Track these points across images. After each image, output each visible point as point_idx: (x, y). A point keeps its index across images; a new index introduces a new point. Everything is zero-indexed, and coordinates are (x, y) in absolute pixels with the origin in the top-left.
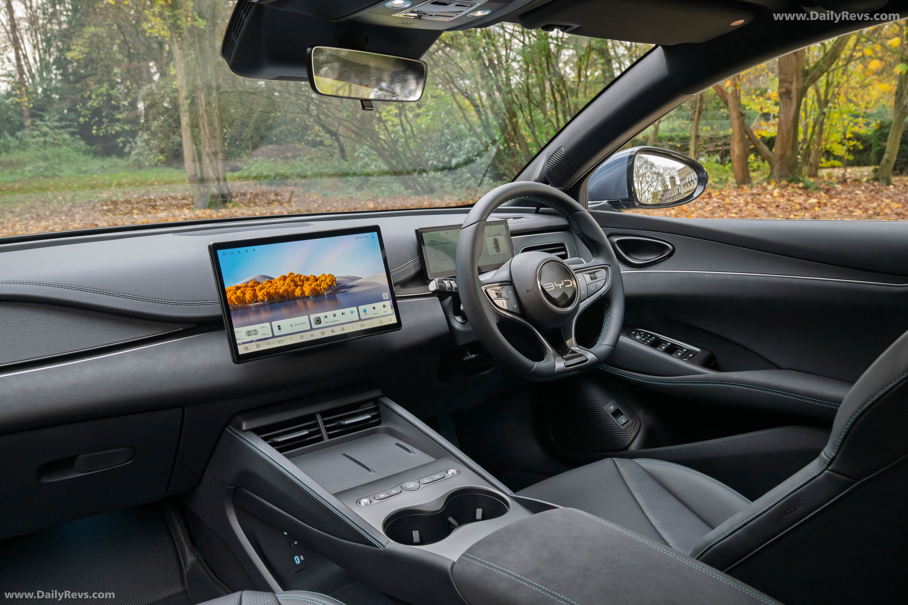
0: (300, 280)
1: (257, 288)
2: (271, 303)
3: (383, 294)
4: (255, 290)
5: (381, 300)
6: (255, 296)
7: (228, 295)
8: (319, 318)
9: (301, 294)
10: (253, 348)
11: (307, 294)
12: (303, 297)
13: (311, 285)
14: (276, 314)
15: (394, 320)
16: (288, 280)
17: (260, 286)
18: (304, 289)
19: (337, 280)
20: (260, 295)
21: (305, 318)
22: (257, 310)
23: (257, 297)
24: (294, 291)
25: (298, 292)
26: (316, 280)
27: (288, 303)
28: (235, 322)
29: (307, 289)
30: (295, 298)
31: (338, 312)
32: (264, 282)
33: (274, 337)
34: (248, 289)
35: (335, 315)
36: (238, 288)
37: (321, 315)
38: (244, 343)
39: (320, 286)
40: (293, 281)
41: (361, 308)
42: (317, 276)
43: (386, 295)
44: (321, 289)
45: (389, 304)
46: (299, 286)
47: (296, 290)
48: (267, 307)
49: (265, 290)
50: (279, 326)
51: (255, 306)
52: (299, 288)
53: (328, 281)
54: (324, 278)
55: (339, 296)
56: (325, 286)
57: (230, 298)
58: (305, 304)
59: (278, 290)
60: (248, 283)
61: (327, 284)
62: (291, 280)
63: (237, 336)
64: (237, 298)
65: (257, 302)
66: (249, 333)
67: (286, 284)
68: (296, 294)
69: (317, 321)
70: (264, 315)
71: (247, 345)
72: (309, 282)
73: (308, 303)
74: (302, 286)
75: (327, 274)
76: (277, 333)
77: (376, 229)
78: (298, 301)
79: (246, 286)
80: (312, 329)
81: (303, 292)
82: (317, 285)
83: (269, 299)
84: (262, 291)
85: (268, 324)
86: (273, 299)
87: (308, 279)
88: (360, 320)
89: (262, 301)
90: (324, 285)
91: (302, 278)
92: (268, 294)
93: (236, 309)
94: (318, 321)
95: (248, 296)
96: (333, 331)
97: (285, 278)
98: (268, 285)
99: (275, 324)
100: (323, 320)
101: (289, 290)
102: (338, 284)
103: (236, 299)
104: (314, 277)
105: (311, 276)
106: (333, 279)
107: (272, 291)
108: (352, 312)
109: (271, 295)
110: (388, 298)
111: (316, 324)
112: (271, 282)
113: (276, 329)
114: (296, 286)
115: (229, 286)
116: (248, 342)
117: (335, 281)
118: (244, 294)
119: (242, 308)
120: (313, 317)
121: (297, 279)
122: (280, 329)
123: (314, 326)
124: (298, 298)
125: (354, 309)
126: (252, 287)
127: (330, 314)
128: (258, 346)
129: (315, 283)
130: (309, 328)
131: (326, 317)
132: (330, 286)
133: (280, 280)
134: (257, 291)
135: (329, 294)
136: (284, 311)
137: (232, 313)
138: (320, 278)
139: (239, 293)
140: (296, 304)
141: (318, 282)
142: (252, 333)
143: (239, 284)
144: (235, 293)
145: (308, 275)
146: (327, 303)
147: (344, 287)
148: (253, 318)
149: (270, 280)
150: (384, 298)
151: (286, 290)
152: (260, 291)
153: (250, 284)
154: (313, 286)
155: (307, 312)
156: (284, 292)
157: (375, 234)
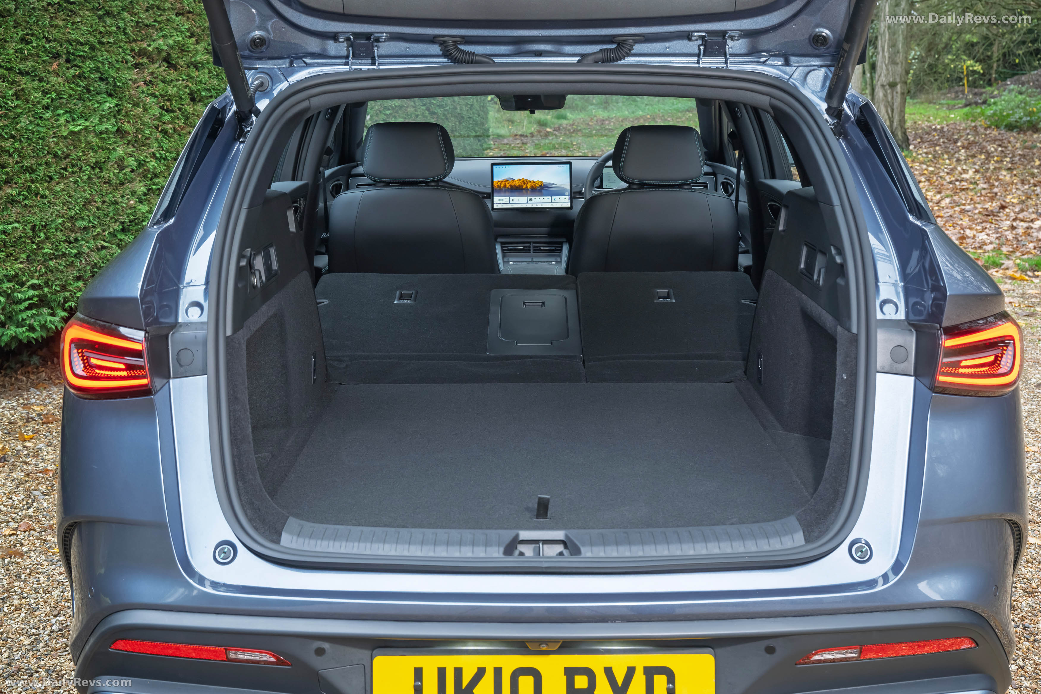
2: (512, 190)
3: (566, 193)
5: (565, 195)
6: (505, 185)
7: (494, 184)
10: (500, 206)
12: (526, 189)
14: (513, 194)
15: (569, 205)
17: (508, 182)
19: (544, 184)
20: (507, 185)
21: (526, 198)
22: (505, 191)
24: (523, 186)
25: (525, 186)
26: (534, 182)
27: (519, 190)
28: (494, 195)
29: (529, 186)
31: (542, 198)
32: (510, 180)
33: (510, 203)
34: (503, 182)
35: (539, 199)
36: (499, 182)
37: (533, 198)
40: (523, 181)
41: (553, 197)
43: (568, 193)
44: (535, 187)
45: (568, 198)
48: (510, 191)
50: (513, 199)
53: (540, 183)
54: (538, 182)
55: (543, 191)
59: (516, 185)
60: (503, 180)
63: (494, 200)
64: (498, 186)
65: (506, 188)
66: (500, 200)
67: (520, 182)
70: (507, 194)
73: (528, 192)
74: (527, 184)
75: (540, 181)
77: (570, 163)
80: (527, 203)
81: (527, 187)
83: (511, 188)
84: (509, 184)
85: (508, 198)
86: (513, 188)
87: (530, 182)
88: (551, 202)
89: (508, 188)
90: (537, 185)
91: (528, 181)
92: (511, 185)
93: (496, 190)
94: (531, 200)
95: (502, 185)
96: (537, 205)
97: (520, 180)
98: (512, 182)
99: (511, 198)
100: (533, 200)
101: (521, 185)
102: (544, 186)
106: (542, 183)
107: (513, 184)
108: (548, 199)
110: (568, 195)
113: (511, 200)
114: (524, 184)
115: (495, 180)
116: (498, 204)
119: (499, 190)
120: (529, 198)
121: (525, 181)
122: (513, 201)
123: (529, 202)
124: (524, 189)
125: (550, 197)
126: (505, 182)
127: (537, 198)
128: (502, 206)
129: (534, 184)
131: (535, 199)
132: (540, 186)
133: (517, 180)
135: (539, 189)
136: (517, 194)
137: (494, 191)
138: (536, 182)
139: (499, 183)
140: (522, 191)
143: (499, 180)
144: (497, 183)
145: (531, 180)
146: (537, 193)
147: (547, 187)
148: (502, 194)
149: (513, 180)
151: (519, 185)
154: (532, 185)
155: (527, 195)
157: (568, 165)
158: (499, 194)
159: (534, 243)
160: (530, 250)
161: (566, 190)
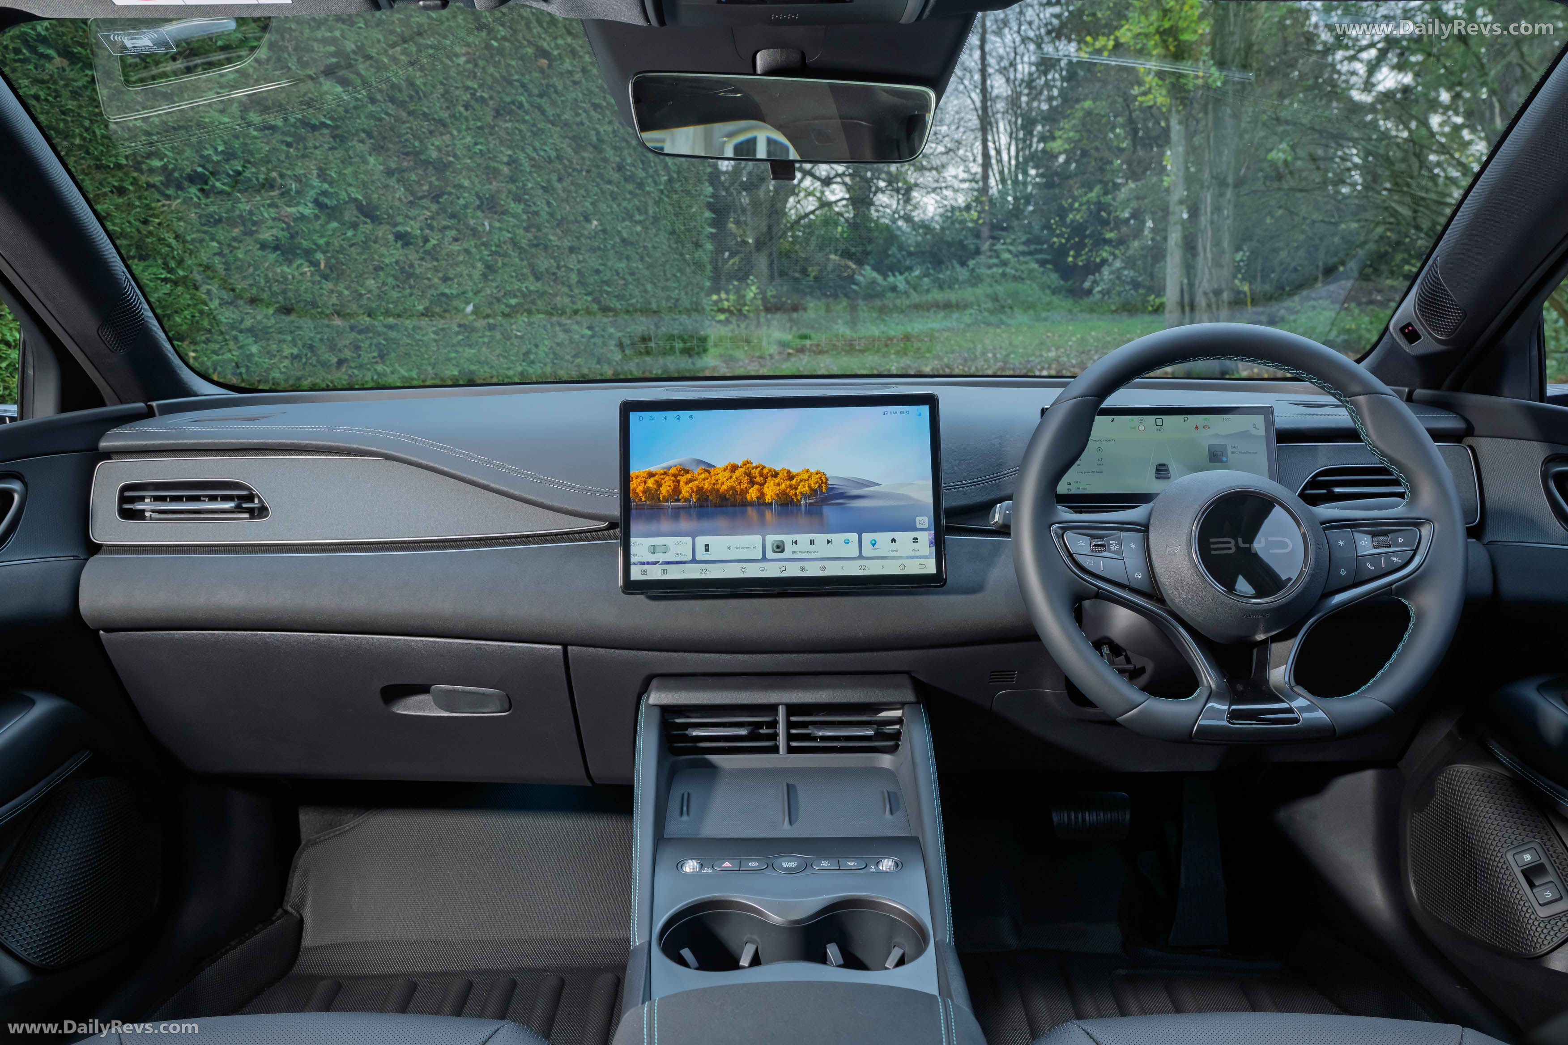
0: (761, 475)
1: (683, 479)
2: (701, 507)
3: (918, 519)
4: (679, 481)
6: (676, 490)
7: (633, 485)
8: (783, 543)
9: (758, 498)
10: (655, 574)
11: (768, 498)
12: (761, 503)
13: (779, 484)
15: (930, 568)
16: (738, 472)
17: (689, 476)
18: (765, 490)
19: (830, 482)
20: (685, 490)
21: (758, 539)
22: (676, 514)
23: (680, 492)
24: (746, 491)
25: (753, 494)
26: (791, 477)
27: (730, 509)
29: (770, 491)
30: (745, 504)
31: (821, 538)
32: (697, 470)
33: (694, 561)
34: (667, 478)
35: (812, 542)
36: (651, 475)
37: (787, 538)
38: (643, 563)
39: (796, 488)
40: (748, 474)
41: (867, 537)
42: (794, 471)
44: (796, 495)
45: (926, 537)
46: (757, 483)
47: (751, 491)
48: (693, 512)
49: (696, 483)
50: (707, 545)
51: (673, 508)
52: (756, 487)
53: (812, 481)
54: (806, 476)
56: (806, 490)
57: (635, 489)
58: (762, 515)
59: (718, 486)
60: (669, 468)
61: (810, 486)
62: (745, 473)
63: (633, 550)
64: (647, 491)
65: (678, 500)
66: (653, 549)
67: (734, 478)
68: (749, 497)
69: (778, 547)
70: (684, 524)
71: (646, 567)
72: (777, 480)
73: (768, 515)
74: (762, 485)
75: (813, 470)
76: (701, 555)
77: (931, 401)
78: (749, 509)
79: (666, 474)
80: (764, 559)
81: (763, 495)
82: (790, 486)
83: (698, 499)
84: (690, 485)
85: (689, 539)
86: (707, 499)
87: (776, 475)
88: (861, 557)
89: (687, 500)
90: (803, 488)
91: (765, 471)
92: (700, 490)
93: (640, 507)
94: (780, 548)
95: (664, 490)
96: (802, 569)
97: (734, 468)
98: (703, 476)
99: (701, 541)
100: (788, 547)
101: (738, 488)
102: (829, 489)
103: (644, 492)
104: (789, 472)
105: (784, 469)
106: (823, 480)
107: (707, 485)
108: (847, 542)
109: (705, 493)
110: (926, 526)
111: (775, 552)
112: (709, 472)
113: (700, 549)
114: (752, 483)
116: (648, 563)
117: (826, 483)
118: (659, 485)
119: (651, 507)
120: (772, 538)
121: (756, 472)
122: (707, 550)
123: (770, 554)
124: (751, 504)
125: (854, 537)
126: (675, 476)
127: (804, 538)
128: (664, 572)
129: (788, 483)
130: (760, 557)
131: (796, 542)
132: (814, 492)
133: (725, 470)
134: (682, 483)
135: (810, 504)
136: (721, 522)
137: (633, 513)
138: (798, 475)
139: (651, 483)
140: (744, 513)
141: (794, 482)
142: (658, 549)
143: (653, 469)
144: (645, 482)
145: (778, 468)
146: (803, 520)
147: (843, 496)
148: (665, 525)
149: (708, 468)
150: (919, 526)
151: (732, 488)
152: (687, 483)
153: (672, 471)
154: (783, 486)
155: (762, 527)
156: (728, 491)
157: (925, 409)
158: (653, 527)
159: (792, 709)
160: (774, 737)
161: (919, 509)
